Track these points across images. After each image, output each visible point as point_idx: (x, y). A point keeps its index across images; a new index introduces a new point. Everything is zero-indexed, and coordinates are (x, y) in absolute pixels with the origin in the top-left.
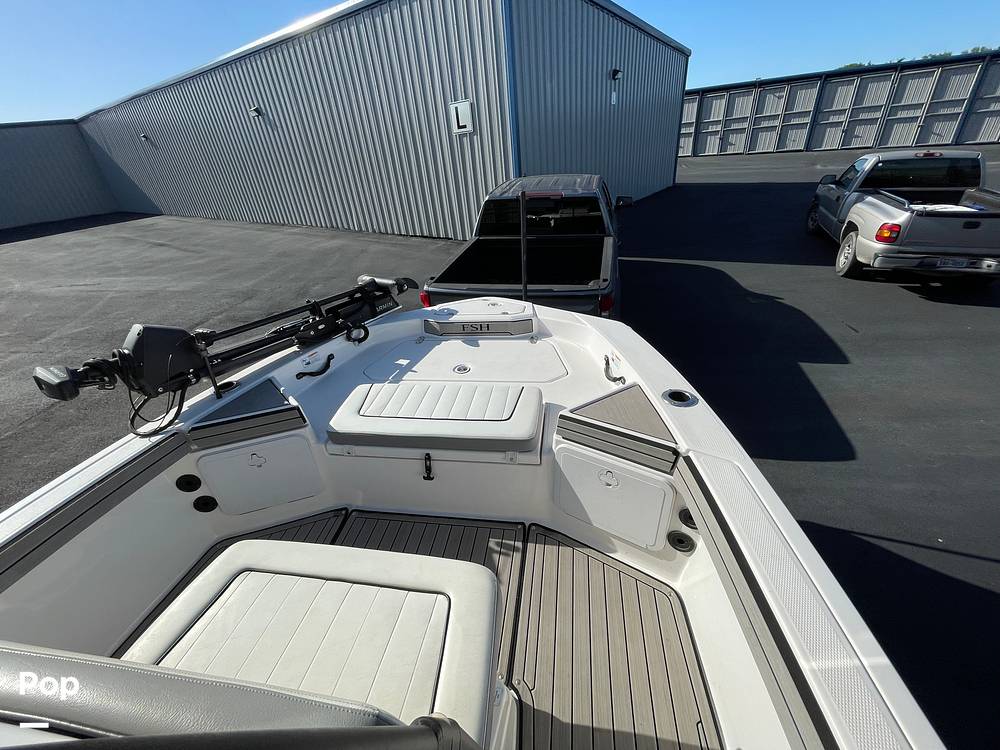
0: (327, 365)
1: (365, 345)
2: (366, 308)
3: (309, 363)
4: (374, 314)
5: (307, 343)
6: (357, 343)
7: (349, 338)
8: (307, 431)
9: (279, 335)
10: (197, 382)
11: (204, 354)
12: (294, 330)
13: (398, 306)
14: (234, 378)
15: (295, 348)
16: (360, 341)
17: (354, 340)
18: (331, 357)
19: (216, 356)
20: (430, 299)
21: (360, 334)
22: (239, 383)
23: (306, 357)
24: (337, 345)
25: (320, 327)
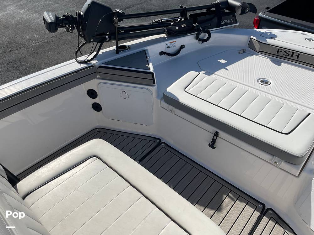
0: (178, 52)
1: (206, 44)
2: (215, 20)
3: (169, 47)
4: (219, 25)
5: (173, 34)
6: (201, 42)
7: (197, 38)
8: (153, 89)
9: (159, 24)
10: (109, 41)
11: (116, 25)
12: (167, 23)
13: (236, 23)
14: (128, 44)
15: (164, 35)
16: (204, 41)
17: (200, 40)
18: (183, 47)
19: (122, 28)
20: (260, 23)
21: (205, 36)
22: (129, 48)
23: (168, 42)
24: (189, 41)
25: (183, 26)
